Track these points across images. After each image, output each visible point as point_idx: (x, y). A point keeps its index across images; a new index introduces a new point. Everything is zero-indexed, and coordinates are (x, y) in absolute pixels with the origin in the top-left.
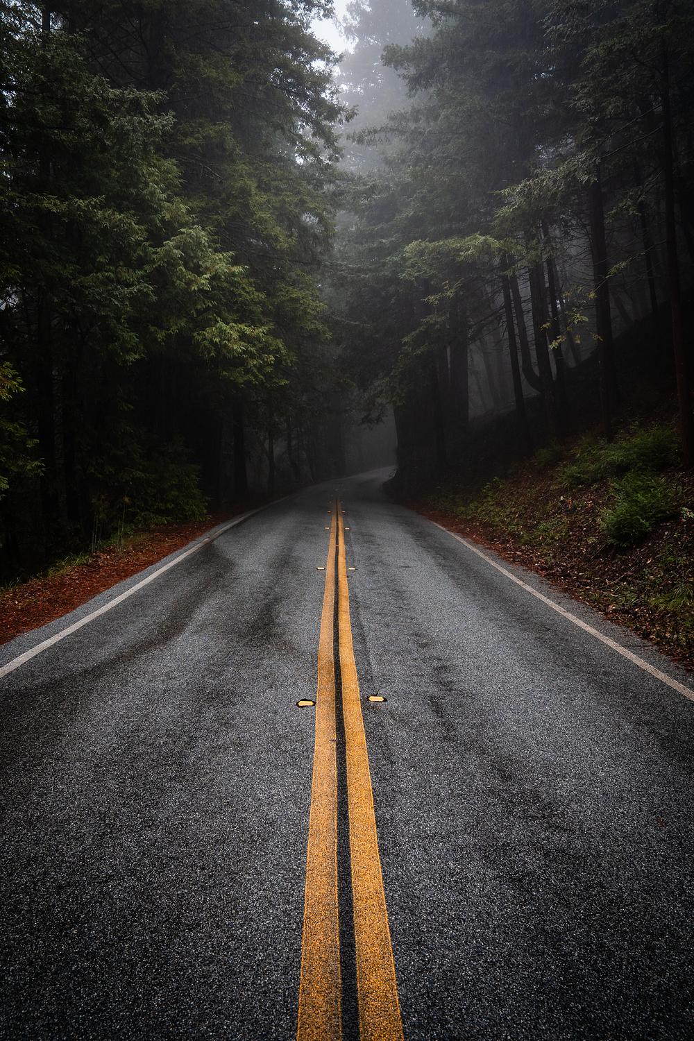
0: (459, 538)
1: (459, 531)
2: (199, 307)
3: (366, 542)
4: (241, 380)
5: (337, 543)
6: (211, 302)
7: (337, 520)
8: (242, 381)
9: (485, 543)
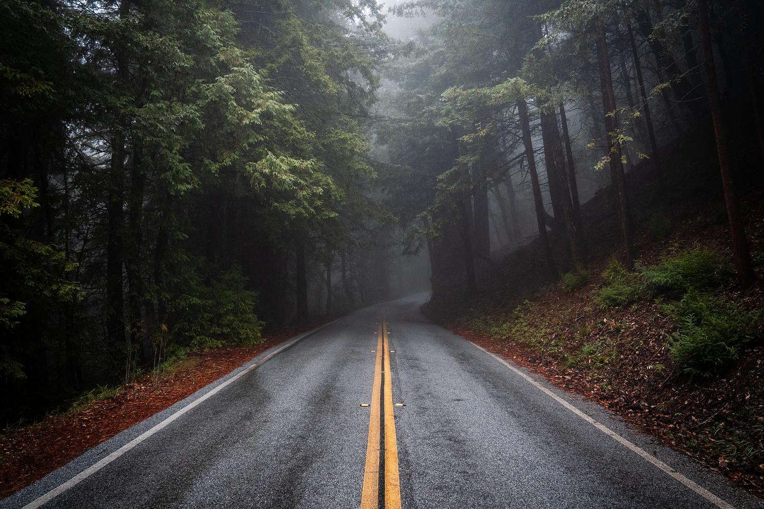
0: (501, 360)
1: (499, 352)
2: (251, 140)
3: (412, 367)
4: (292, 212)
5: (383, 369)
6: (263, 137)
7: (383, 342)
8: (294, 213)
9: (528, 365)
